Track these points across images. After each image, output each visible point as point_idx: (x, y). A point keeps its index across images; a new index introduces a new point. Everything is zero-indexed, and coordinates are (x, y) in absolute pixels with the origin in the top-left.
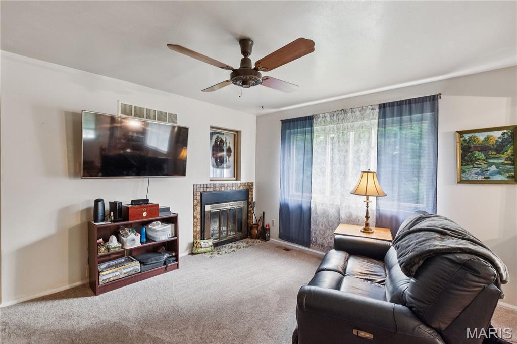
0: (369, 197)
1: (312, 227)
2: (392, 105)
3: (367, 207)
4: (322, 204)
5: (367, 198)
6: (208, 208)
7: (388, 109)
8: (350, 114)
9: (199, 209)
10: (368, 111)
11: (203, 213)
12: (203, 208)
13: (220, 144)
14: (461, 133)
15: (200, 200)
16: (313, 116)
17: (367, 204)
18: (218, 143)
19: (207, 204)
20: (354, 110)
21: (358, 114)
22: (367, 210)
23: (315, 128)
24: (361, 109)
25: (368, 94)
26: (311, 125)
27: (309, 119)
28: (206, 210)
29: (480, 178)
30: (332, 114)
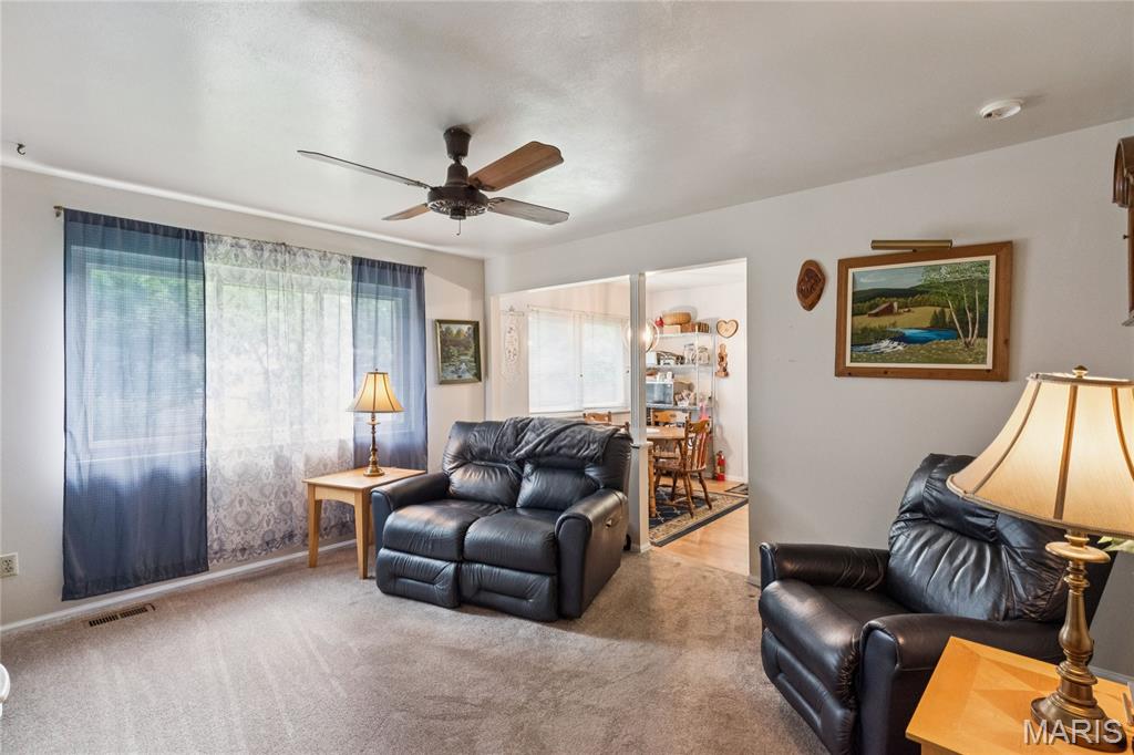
0: (377, 415)
1: (211, 515)
2: (372, 263)
3: (374, 432)
4: (240, 453)
5: (373, 418)
7: (366, 269)
8: (300, 259)
10: (335, 263)
14: (441, 322)
16: (202, 234)
17: (373, 428)
20: (310, 253)
21: (316, 262)
22: (374, 438)
23: (208, 264)
24: (321, 254)
25: (309, 227)
26: (198, 255)
27: (187, 238)
29: (455, 377)
30: (258, 246)
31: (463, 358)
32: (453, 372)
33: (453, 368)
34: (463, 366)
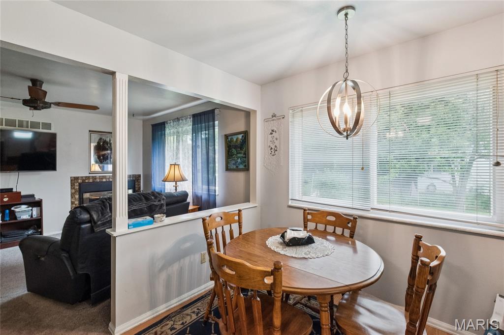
0: (177, 182)
3: (176, 190)
5: (176, 184)
6: (87, 195)
7: (196, 118)
8: (181, 121)
9: (77, 196)
10: (188, 119)
11: (81, 200)
12: (81, 195)
13: (103, 144)
14: (227, 136)
15: (78, 190)
16: (165, 122)
17: (176, 188)
18: (101, 143)
19: (85, 193)
23: (166, 132)
25: (189, 107)
26: (165, 129)
27: (163, 124)
28: (84, 197)
29: (235, 167)
30: (173, 121)
31: (239, 155)
32: (233, 164)
33: (234, 162)
34: (239, 160)
